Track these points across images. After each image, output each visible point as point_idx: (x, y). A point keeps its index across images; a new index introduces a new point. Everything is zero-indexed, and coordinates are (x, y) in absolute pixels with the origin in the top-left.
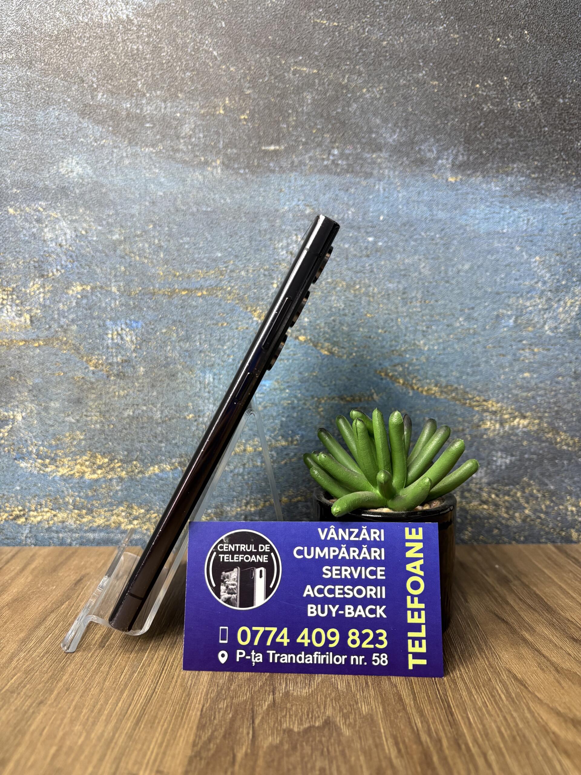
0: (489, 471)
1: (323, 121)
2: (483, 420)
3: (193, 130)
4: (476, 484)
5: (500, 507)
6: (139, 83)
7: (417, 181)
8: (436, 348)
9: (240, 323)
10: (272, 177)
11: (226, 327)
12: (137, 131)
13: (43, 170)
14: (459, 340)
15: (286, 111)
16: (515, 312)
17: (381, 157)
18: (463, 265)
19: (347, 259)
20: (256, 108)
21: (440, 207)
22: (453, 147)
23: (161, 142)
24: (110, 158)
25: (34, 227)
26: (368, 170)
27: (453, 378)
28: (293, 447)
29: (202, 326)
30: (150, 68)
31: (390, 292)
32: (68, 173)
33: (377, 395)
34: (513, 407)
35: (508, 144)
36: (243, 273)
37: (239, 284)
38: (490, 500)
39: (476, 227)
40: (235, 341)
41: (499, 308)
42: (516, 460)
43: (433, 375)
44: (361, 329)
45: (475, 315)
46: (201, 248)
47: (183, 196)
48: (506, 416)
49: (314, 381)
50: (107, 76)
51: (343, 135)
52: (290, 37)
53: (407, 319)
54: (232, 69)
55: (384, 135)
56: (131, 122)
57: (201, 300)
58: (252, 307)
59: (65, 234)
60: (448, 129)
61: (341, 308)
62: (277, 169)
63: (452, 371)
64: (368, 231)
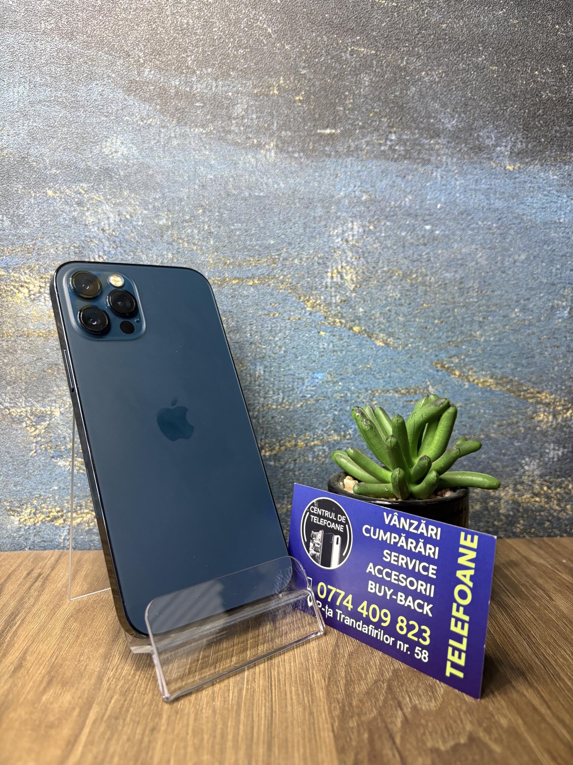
0: (541, 463)
1: (381, 104)
2: (535, 412)
3: (246, 110)
4: (529, 476)
5: (552, 499)
6: (189, 59)
7: (476, 168)
8: (492, 339)
9: (292, 314)
10: (328, 162)
11: (278, 317)
12: (186, 110)
13: (85, 150)
14: (515, 331)
15: (343, 93)
16: (570, 304)
17: (439, 144)
18: (519, 256)
19: (404, 247)
20: (312, 88)
21: (497, 196)
22: (511, 134)
23: (212, 122)
24: (158, 138)
25: (75, 211)
26: (426, 157)
27: (508, 370)
28: (346, 441)
29: (253, 317)
30: (201, 43)
31: (447, 282)
32: (112, 153)
33: (433, 388)
34: (566, 398)
35: (566, 132)
36: (296, 261)
37: (292, 273)
38: (542, 492)
39: (534, 216)
40: (287, 332)
41: (554, 299)
42: (568, 452)
43: (489, 367)
44: (417, 320)
45: (531, 306)
46: (253, 235)
47: (234, 179)
48: (559, 408)
49: (368, 374)
50: (154, 50)
51: (401, 119)
52: (348, 16)
53: (464, 310)
54: (287, 47)
55: (443, 120)
56: (180, 101)
57: (252, 289)
58: (305, 296)
59: (108, 218)
60: (507, 115)
61: (397, 298)
62: (333, 153)
63: (507, 363)
64: (425, 219)
